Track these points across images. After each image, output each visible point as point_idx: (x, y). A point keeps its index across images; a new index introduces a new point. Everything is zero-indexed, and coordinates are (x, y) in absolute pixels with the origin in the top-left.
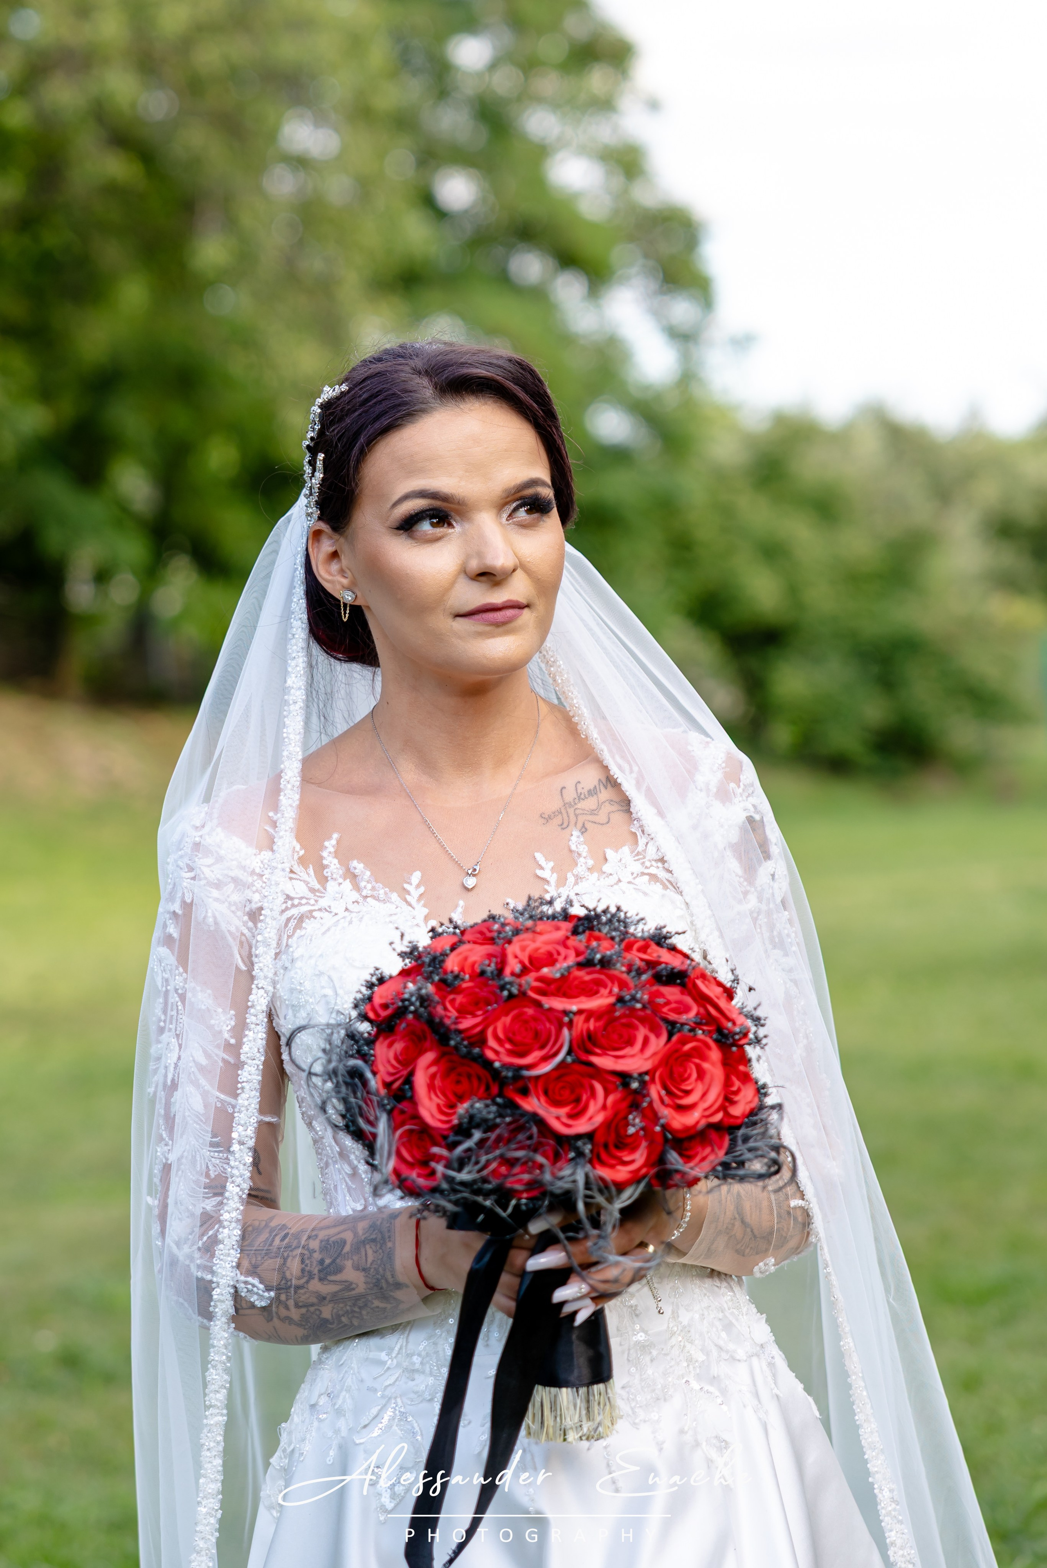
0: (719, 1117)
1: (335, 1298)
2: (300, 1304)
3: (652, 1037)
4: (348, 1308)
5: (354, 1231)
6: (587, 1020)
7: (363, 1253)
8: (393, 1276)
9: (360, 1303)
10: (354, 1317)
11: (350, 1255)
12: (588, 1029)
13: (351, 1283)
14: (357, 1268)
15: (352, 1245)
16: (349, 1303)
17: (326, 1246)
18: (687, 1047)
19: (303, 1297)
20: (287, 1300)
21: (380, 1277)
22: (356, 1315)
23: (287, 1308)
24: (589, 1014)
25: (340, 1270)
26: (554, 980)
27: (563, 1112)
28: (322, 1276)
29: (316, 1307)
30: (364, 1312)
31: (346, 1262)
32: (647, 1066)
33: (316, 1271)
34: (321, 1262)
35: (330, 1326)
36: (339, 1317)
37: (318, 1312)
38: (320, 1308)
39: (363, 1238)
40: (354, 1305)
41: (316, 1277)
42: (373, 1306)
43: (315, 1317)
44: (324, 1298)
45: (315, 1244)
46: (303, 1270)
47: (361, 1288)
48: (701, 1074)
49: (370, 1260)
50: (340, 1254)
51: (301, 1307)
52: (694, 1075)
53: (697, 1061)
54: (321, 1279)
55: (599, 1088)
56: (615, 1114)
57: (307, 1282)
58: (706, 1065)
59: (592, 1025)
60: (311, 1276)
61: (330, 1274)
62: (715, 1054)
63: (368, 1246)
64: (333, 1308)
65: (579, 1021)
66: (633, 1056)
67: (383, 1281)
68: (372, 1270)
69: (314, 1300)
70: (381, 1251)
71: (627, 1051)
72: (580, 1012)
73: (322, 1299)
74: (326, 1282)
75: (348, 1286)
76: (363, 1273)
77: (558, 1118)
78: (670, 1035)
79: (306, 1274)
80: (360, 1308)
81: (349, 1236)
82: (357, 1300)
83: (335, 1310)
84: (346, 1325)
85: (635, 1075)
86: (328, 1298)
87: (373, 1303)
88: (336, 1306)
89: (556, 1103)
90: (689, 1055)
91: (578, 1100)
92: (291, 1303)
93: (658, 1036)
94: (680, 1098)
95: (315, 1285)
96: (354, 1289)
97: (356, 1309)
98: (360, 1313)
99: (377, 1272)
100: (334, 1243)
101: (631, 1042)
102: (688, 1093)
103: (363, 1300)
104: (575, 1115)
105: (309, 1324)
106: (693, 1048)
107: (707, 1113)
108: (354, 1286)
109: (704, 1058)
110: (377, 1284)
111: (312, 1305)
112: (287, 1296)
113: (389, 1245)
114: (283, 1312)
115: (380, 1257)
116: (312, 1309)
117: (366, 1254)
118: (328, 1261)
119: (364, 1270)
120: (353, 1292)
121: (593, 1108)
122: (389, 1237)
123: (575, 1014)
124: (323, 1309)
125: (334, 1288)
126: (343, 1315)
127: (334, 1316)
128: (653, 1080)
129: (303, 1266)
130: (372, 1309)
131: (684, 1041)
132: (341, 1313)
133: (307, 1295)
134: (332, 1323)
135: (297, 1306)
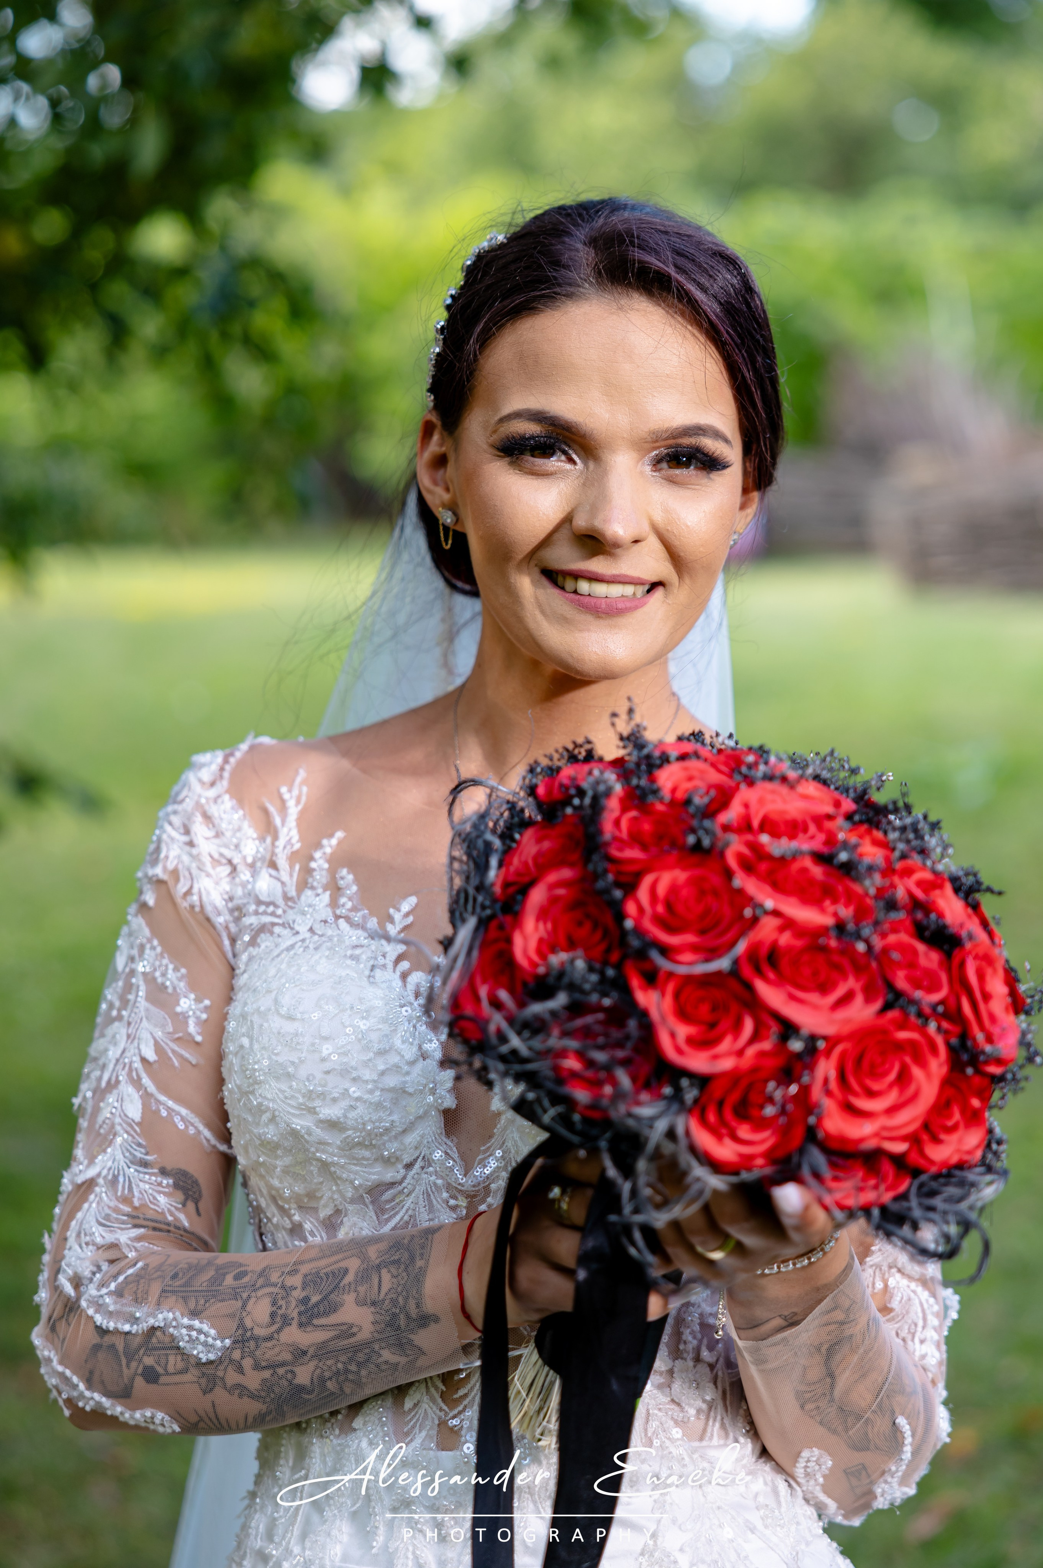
0: (899, 1147)
1: (322, 1351)
2: (264, 1364)
3: (859, 999)
4: (340, 1366)
5: (364, 1257)
6: (781, 929)
7: (376, 1281)
8: (418, 1306)
9: (361, 1357)
10: (347, 1379)
11: (353, 1286)
12: (775, 943)
13: (351, 1326)
14: (361, 1303)
15: (357, 1274)
16: (343, 1358)
17: (312, 1281)
18: (903, 1035)
19: (269, 1353)
20: (242, 1358)
21: (398, 1311)
22: (351, 1377)
23: (240, 1370)
24: (788, 924)
25: (334, 1308)
26: (769, 857)
27: (683, 1031)
28: (304, 1319)
29: (289, 1368)
30: (364, 1373)
31: (346, 1297)
32: (830, 1030)
33: (295, 1314)
34: (305, 1301)
35: (306, 1397)
36: (322, 1381)
37: (289, 1376)
38: (295, 1369)
39: (377, 1262)
40: (351, 1360)
41: (295, 1323)
42: (381, 1360)
43: (285, 1383)
44: (304, 1353)
45: (296, 1281)
46: (273, 1315)
47: (366, 1331)
48: (904, 1079)
49: (384, 1290)
50: (337, 1287)
51: (264, 1368)
52: (892, 1076)
53: (908, 1059)
54: (301, 1325)
55: (749, 1026)
56: (754, 1069)
57: (279, 1331)
58: (917, 1072)
59: (785, 939)
60: (286, 1321)
61: (319, 1315)
62: (938, 1066)
63: (384, 1272)
64: (317, 1367)
65: (768, 926)
66: (815, 1007)
67: (402, 1316)
68: (387, 1302)
69: (287, 1356)
70: (404, 1274)
71: (813, 997)
72: (776, 913)
73: (300, 1354)
74: (308, 1329)
75: (347, 1331)
76: (372, 1309)
77: (673, 1035)
78: (887, 1007)
79: (278, 1319)
80: (359, 1364)
81: (354, 1265)
82: (355, 1352)
83: (318, 1371)
84: (333, 1394)
85: (805, 1032)
86: (311, 1352)
87: (380, 1356)
88: (321, 1364)
89: (682, 1014)
90: (901, 1047)
91: (712, 1025)
92: (247, 1363)
93: (868, 1000)
94: (856, 1095)
95: (293, 1335)
96: (354, 1335)
97: (353, 1367)
98: (358, 1373)
99: (394, 1302)
100: (327, 1274)
101: (824, 989)
102: (871, 1094)
103: (367, 1351)
104: (699, 1043)
105: (272, 1396)
106: (911, 1042)
107: (885, 1134)
108: (355, 1330)
109: (923, 1064)
110: (392, 1323)
111: (283, 1364)
112: (243, 1352)
113: (419, 1263)
114: (232, 1377)
115: (403, 1282)
116: (281, 1371)
117: (380, 1281)
118: (315, 1299)
119: (374, 1304)
120: (352, 1340)
121: (726, 1045)
122: (422, 1255)
123: (767, 913)
124: (298, 1370)
125: (320, 1336)
126: (330, 1379)
127: (315, 1380)
128: (828, 1053)
129: (274, 1309)
130: (378, 1366)
131: (904, 1025)
132: (327, 1374)
133: (277, 1350)
134: (310, 1392)
135: (257, 1367)
